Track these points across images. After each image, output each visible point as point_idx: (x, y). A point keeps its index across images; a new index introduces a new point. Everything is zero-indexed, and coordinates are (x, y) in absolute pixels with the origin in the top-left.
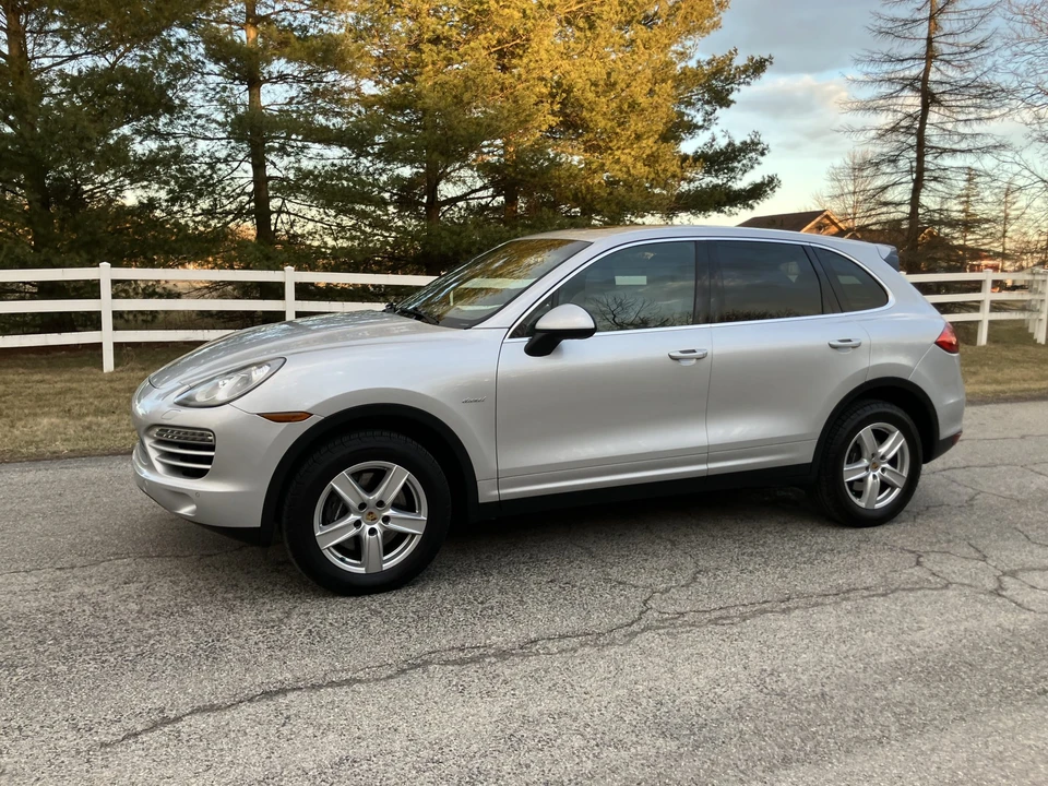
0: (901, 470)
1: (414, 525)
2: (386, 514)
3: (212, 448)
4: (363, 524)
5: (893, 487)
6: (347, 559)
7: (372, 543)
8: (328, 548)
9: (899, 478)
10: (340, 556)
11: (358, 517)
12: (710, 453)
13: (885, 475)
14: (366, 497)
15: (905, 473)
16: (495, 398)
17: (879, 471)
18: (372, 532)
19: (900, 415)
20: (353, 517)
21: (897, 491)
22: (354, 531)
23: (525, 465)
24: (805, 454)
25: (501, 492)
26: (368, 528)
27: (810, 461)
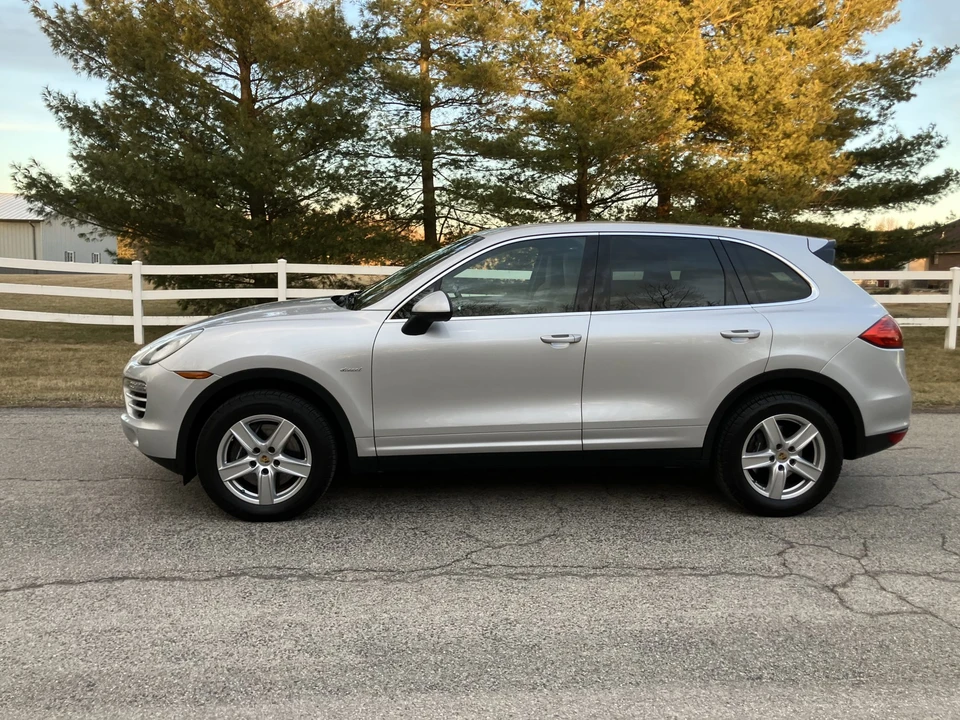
0: (817, 465)
1: (300, 470)
2: (276, 458)
3: (144, 396)
4: (258, 464)
5: (808, 480)
6: (246, 491)
7: (266, 480)
8: (230, 481)
9: (813, 472)
10: (242, 488)
11: (254, 459)
12: (582, 429)
13: (795, 466)
14: (259, 443)
15: (820, 468)
16: (371, 368)
17: (788, 462)
18: (265, 471)
19: (812, 407)
20: (249, 459)
21: (810, 485)
22: (250, 469)
23: (397, 427)
24: (696, 439)
25: (378, 449)
26: (262, 468)
27: (700, 444)
